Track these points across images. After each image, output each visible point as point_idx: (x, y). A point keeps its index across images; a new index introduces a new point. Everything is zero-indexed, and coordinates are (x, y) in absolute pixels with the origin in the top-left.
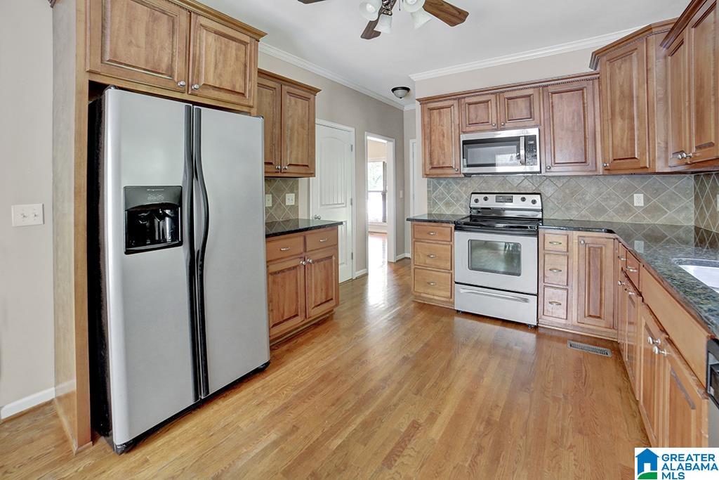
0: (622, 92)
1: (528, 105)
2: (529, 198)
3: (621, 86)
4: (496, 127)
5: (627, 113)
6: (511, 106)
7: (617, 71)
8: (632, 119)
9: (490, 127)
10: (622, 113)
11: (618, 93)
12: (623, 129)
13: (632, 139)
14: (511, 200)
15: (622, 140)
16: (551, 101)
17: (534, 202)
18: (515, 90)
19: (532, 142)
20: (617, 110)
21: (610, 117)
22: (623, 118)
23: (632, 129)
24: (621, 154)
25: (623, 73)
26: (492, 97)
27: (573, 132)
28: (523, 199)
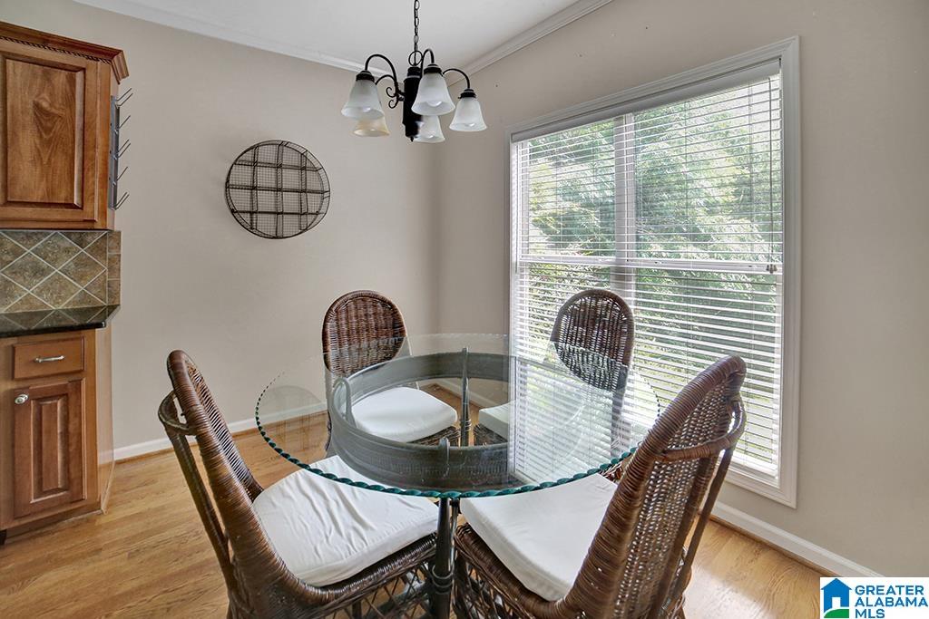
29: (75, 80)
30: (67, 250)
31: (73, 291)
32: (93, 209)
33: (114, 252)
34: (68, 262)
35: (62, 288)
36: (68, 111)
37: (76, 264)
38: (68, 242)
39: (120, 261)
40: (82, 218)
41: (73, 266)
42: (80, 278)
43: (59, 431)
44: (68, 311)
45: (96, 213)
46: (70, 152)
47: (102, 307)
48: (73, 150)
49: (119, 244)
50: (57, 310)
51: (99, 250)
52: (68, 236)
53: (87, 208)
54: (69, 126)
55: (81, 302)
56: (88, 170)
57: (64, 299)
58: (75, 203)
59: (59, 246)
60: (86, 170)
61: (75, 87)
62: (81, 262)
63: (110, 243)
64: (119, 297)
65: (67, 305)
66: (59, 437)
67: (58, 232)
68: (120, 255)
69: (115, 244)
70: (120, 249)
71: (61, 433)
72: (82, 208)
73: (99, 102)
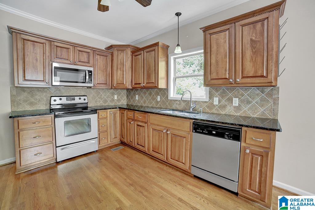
0: (121, 62)
1: (88, 56)
2: (83, 98)
3: (121, 60)
4: (72, 63)
5: (122, 70)
6: (80, 55)
7: (120, 55)
8: (123, 71)
9: (69, 62)
10: (120, 69)
11: (119, 62)
12: (120, 74)
13: (123, 78)
14: (74, 99)
15: (120, 78)
16: (96, 58)
17: (85, 100)
18: (82, 48)
19: (91, 74)
20: (119, 67)
21: (116, 69)
22: (121, 71)
23: (123, 75)
24: (119, 82)
25: (121, 56)
26: (71, 47)
27: (103, 72)
28: (80, 99)
29: (264, 24)
30: (257, 95)
31: (259, 111)
32: (272, 77)
33: (276, 96)
34: (258, 99)
35: (256, 109)
36: (262, 38)
37: (261, 100)
38: (258, 92)
39: (279, 100)
40: (267, 81)
41: (260, 101)
42: (262, 106)
43: (258, 169)
44: (257, 118)
45: (273, 79)
46: (262, 54)
47: (270, 119)
48: (264, 53)
49: (278, 92)
50: (253, 117)
51: (270, 95)
52: (258, 89)
53: (269, 77)
54: (262, 44)
55: (262, 115)
56: (270, 60)
57: (256, 113)
58: (265, 75)
59: (255, 93)
60: (268, 61)
61: (264, 27)
62: (262, 100)
63: (275, 92)
64: (278, 116)
65: (257, 116)
66: (258, 171)
67: (255, 87)
68: (279, 97)
69: (277, 93)
70: (279, 94)
71: (259, 170)
72: (267, 77)
73: (274, 29)
